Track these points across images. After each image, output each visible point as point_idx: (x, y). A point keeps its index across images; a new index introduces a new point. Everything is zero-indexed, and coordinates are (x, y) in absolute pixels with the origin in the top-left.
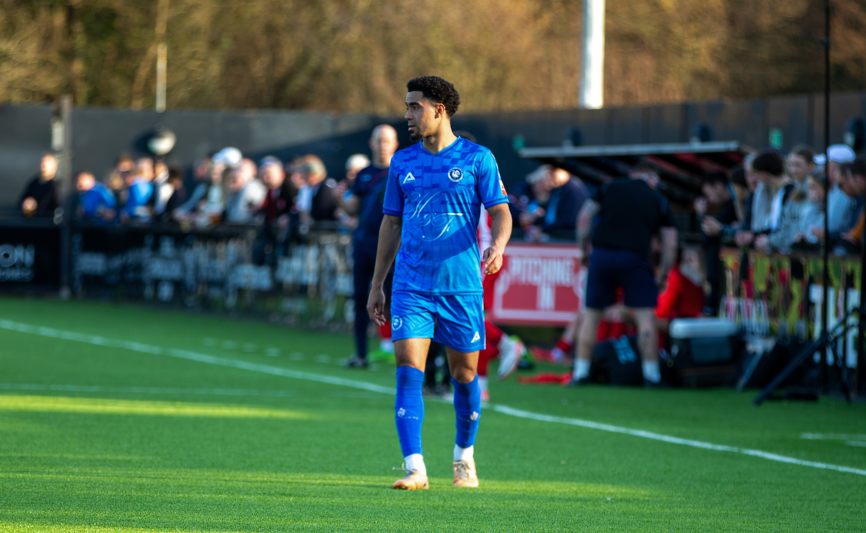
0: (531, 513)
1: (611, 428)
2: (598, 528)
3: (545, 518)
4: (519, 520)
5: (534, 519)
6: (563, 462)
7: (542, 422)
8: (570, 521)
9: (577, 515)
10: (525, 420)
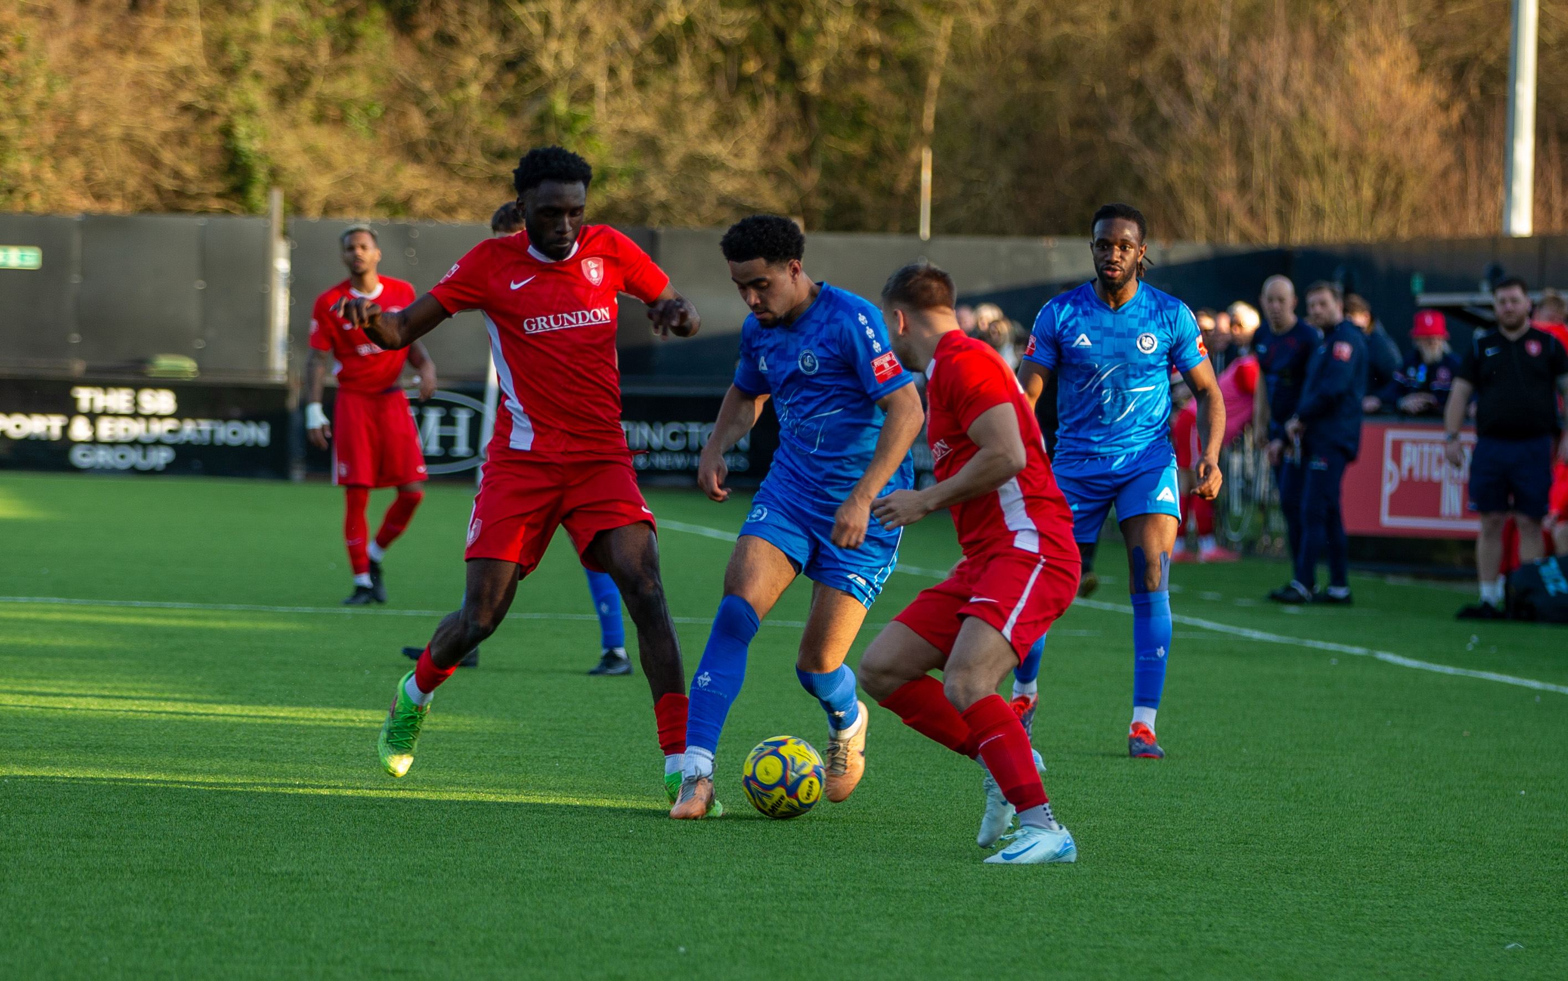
0: (1417, 806)
1: (1535, 684)
2: (1509, 827)
3: (1437, 813)
4: (1400, 816)
5: (1422, 814)
6: (1466, 733)
7: (1441, 675)
8: (1471, 817)
9: (1481, 809)
10: (1417, 672)
